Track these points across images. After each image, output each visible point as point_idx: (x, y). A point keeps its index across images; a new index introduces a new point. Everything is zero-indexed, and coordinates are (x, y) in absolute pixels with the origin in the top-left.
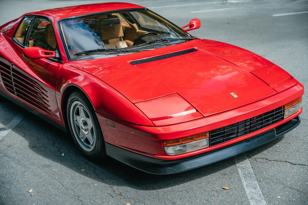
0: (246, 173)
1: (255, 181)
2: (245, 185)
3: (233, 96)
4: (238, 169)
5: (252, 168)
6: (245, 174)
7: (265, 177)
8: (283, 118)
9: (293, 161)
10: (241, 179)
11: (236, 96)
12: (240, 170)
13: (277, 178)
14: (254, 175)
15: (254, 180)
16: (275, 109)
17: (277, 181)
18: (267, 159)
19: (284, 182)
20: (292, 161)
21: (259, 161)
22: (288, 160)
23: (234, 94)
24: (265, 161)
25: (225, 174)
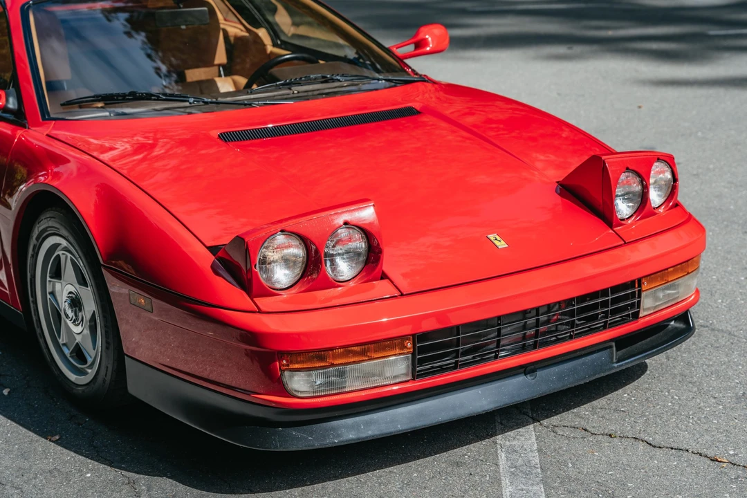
0: (520, 462)
1: (538, 484)
2: (508, 494)
3: (496, 242)
4: (499, 451)
5: (539, 450)
6: (515, 467)
7: (569, 477)
8: (636, 316)
9: (658, 439)
10: (503, 478)
11: (502, 244)
12: (502, 456)
13: (599, 481)
14: (539, 470)
15: (535, 482)
16: (612, 288)
17: (599, 489)
18: (585, 430)
19: (617, 492)
20: (654, 439)
21: (562, 433)
22: (642, 436)
23: (498, 238)
24: (579, 434)
25: (458, 464)
